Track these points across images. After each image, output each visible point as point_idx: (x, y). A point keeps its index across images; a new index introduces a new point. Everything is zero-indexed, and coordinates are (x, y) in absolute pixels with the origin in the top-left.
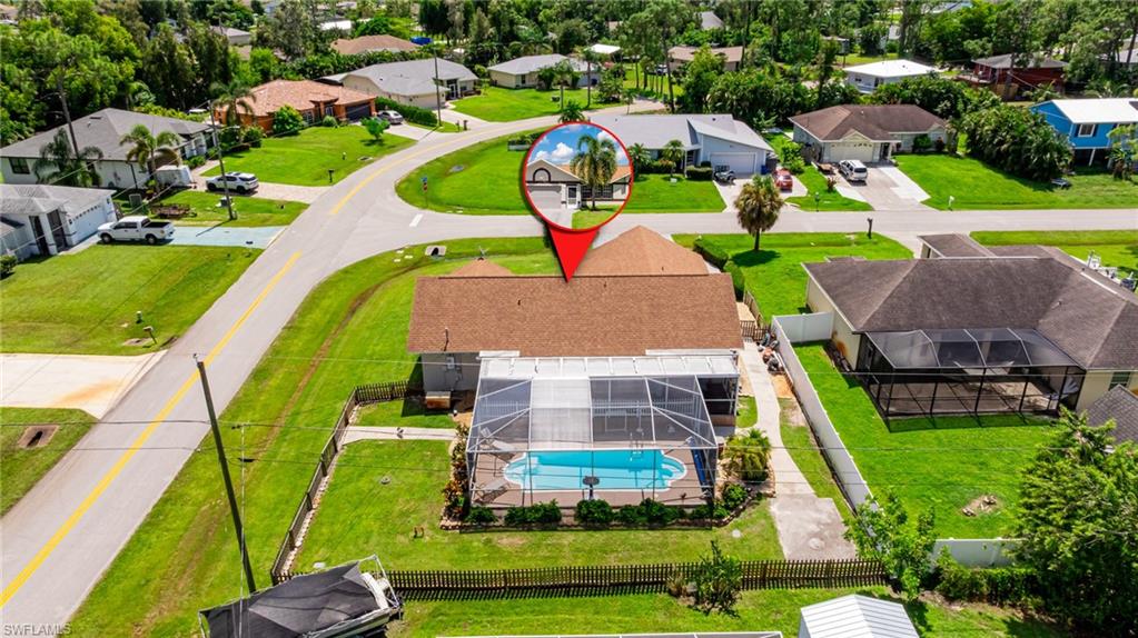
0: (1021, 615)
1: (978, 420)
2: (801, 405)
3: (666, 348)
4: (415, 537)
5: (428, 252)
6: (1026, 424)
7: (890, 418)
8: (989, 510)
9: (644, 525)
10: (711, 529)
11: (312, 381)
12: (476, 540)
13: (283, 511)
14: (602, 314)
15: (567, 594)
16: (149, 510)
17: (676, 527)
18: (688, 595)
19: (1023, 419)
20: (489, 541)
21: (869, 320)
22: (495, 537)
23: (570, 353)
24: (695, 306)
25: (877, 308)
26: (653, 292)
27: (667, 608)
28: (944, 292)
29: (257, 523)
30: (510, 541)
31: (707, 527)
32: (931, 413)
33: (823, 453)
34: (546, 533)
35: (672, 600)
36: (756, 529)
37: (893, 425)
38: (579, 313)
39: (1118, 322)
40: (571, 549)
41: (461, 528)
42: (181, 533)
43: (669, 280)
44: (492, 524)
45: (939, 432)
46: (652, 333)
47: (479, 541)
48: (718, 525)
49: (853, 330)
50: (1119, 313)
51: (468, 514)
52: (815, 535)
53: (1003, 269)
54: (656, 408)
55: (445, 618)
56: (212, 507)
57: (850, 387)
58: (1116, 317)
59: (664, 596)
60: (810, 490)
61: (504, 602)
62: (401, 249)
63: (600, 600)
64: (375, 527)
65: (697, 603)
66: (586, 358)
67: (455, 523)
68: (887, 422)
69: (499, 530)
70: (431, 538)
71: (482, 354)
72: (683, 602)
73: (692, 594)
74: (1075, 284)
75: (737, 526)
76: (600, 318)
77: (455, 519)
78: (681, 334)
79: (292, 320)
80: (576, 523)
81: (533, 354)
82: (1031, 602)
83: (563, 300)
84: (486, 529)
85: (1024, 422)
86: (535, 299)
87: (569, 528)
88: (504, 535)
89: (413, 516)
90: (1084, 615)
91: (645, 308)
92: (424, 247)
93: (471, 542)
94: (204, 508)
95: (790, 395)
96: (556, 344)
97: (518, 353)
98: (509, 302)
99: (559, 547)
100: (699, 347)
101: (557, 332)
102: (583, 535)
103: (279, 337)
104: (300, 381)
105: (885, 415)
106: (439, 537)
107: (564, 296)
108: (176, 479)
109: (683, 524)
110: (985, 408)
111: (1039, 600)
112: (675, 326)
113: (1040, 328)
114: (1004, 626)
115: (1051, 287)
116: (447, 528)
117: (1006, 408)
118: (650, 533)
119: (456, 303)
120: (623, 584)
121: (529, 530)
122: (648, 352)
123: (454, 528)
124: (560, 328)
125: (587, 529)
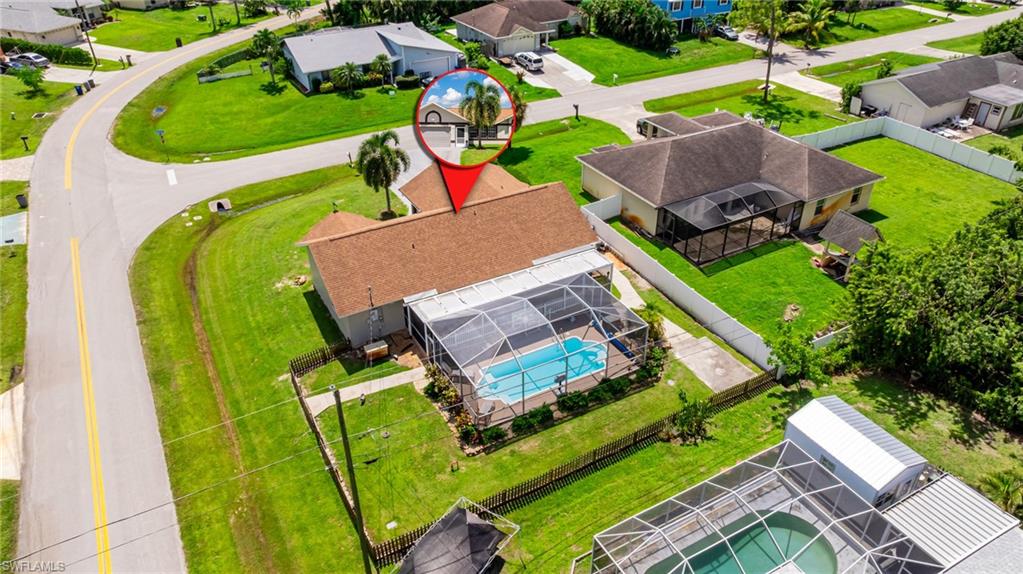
0: (856, 376)
1: (752, 254)
2: (638, 273)
3: (546, 255)
4: (453, 471)
5: (213, 208)
6: (779, 248)
7: (702, 266)
8: (796, 314)
9: (611, 399)
10: (653, 386)
11: (220, 366)
12: (503, 455)
13: (313, 494)
14: (484, 240)
15: (597, 469)
16: (181, 543)
17: (631, 392)
18: (675, 437)
19: (776, 244)
20: (513, 453)
21: (662, 197)
22: (515, 447)
23: (477, 280)
24: (549, 215)
25: (662, 186)
26: (515, 210)
27: (669, 451)
28: (697, 163)
29: (299, 513)
30: (529, 445)
31: (650, 385)
32: (723, 256)
33: (677, 305)
34: (549, 430)
35: (667, 445)
36: (680, 375)
37: (706, 270)
38: (466, 243)
39: (809, 164)
40: (575, 437)
41: (484, 450)
42: (232, 550)
43: (521, 198)
44: (506, 438)
45: (735, 267)
46: (530, 245)
47: (505, 455)
48: (657, 381)
49: (655, 206)
50: (807, 157)
51: (483, 437)
52: (716, 365)
53: (723, 136)
54: (596, 309)
55: (529, 523)
56: (239, 516)
57: (661, 249)
58: (807, 161)
59: (659, 444)
60: (689, 336)
61: (559, 493)
62: (183, 211)
63: (622, 463)
64: (411, 475)
65: (684, 440)
66: (492, 280)
67: (478, 449)
68: (701, 270)
69: (512, 441)
70: (467, 466)
71: (406, 300)
72: (676, 444)
73: (679, 436)
74: (769, 140)
75: (668, 377)
76: (485, 243)
77: (474, 445)
78: (551, 240)
79: (139, 314)
80: (565, 414)
81: (449, 289)
82: (857, 366)
83: (448, 235)
84: (504, 444)
85: (778, 247)
86: (425, 240)
87: (561, 421)
88: (521, 442)
89: (434, 455)
90: (886, 363)
91: (515, 226)
92: (205, 204)
93: (500, 458)
94: (232, 520)
95: (626, 267)
96: (463, 275)
97: (435, 291)
98: (404, 248)
99: (564, 437)
100: (568, 248)
101: (458, 264)
102: (576, 422)
103: (143, 335)
104: (207, 373)
105: (697, 264)
106: (471, 463)
107: (447, 232)
108: (177, 504)
109: (635, 389)
110: (755, 243)
111: (860, 363)
112: (543, 235)
113: (763, 176)
114: (853, 386)
115: (756, 145)
116: (473, 455)
117: (762, 240)
118: (618, 402)
119: (358, 260)
120: (628, 447)
121: (536, 432)
122: (534, 262)
123: (479, 452)
124: (458, 261)
125: (575, 416)
